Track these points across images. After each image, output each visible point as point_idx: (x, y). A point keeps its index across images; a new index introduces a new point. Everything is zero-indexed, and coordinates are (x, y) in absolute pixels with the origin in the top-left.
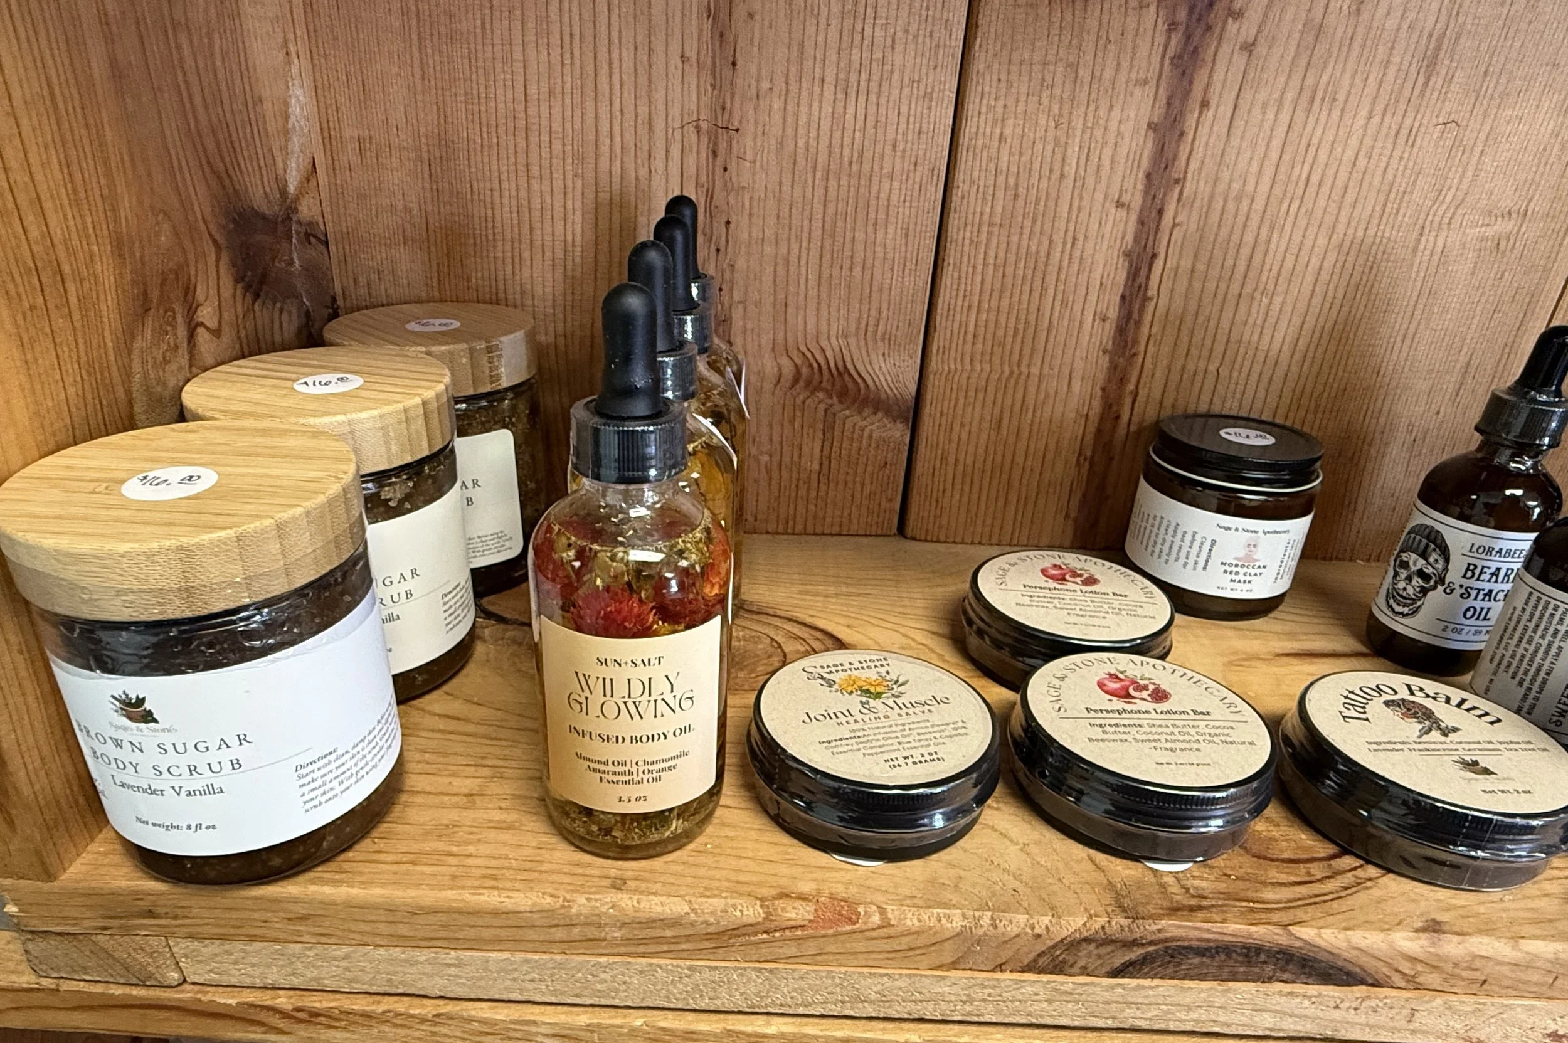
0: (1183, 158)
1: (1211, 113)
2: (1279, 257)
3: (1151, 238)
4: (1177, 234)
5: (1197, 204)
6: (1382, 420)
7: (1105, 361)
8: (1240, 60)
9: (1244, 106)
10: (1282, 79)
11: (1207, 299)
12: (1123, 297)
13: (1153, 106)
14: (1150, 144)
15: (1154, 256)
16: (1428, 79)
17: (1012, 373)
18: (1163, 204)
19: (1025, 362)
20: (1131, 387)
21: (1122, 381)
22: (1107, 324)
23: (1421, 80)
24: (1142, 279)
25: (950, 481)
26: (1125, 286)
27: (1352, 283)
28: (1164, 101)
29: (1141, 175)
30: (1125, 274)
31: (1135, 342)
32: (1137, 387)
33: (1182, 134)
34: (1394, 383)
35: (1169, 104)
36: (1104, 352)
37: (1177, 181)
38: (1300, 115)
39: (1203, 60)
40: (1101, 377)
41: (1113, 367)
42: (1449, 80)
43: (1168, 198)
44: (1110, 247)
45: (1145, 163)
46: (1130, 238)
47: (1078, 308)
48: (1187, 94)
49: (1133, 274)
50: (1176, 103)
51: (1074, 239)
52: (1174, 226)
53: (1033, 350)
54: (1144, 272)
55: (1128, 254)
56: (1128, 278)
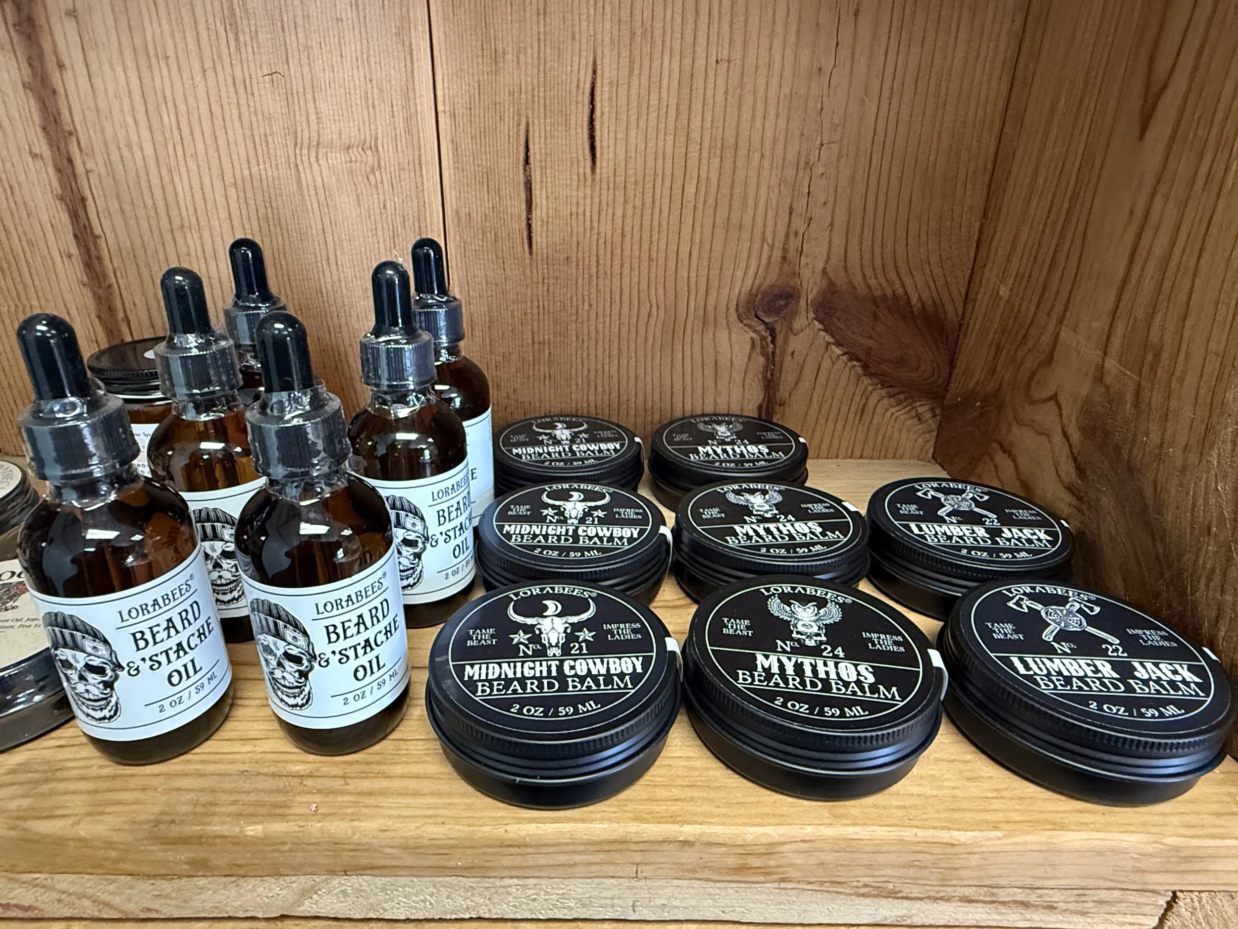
0: (65, 112)
1: (70, 73)
2: (189, 198)
3: (73, 184)
4: (93, 178)
5: (97, 151)
6: (345, 334)
7: (87, 293)
8: (71, 26)
9: (94, 67)
10: (114, 39)
11: (147, 236)
12: (76, 236)
13: (19, 69)
14: (32, 102)
15: (83, 200)
16: (237, 39)
17: (16, 306)
18: (69, 155)
19: (23, 297)
20: (121, 315)
21: (111, 309)
22: (74, 260)
23: (231, 37)
24: (83, 220)
25: (12, 402)
26: (73, 224)
27: (261, 216)
28: (26, 65)
29: (39, 130)
30: (67, 215)
31: (105, 276)
32: (125, 312)
33: (54, 92)
34: (339, 301)
35: (30, 65)
36: (84, 285)
37: (70, 134)
38: (146, 74)
39: (41, 27)
40: (92, 307)
41: (98, 298)
42: (255, 36)
43: (70, 148)
44: (43, 193)
45: (37, 120)
46: (56, 184)
47: (43, 247)
48: (41, 56)
49: (74, 216)
50: (36, 64)
51: (11, 187)
52: (87, 172)
53: (25, 287)
54: (81, 212)
55: (61, 198)
56: (72, 220)
